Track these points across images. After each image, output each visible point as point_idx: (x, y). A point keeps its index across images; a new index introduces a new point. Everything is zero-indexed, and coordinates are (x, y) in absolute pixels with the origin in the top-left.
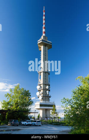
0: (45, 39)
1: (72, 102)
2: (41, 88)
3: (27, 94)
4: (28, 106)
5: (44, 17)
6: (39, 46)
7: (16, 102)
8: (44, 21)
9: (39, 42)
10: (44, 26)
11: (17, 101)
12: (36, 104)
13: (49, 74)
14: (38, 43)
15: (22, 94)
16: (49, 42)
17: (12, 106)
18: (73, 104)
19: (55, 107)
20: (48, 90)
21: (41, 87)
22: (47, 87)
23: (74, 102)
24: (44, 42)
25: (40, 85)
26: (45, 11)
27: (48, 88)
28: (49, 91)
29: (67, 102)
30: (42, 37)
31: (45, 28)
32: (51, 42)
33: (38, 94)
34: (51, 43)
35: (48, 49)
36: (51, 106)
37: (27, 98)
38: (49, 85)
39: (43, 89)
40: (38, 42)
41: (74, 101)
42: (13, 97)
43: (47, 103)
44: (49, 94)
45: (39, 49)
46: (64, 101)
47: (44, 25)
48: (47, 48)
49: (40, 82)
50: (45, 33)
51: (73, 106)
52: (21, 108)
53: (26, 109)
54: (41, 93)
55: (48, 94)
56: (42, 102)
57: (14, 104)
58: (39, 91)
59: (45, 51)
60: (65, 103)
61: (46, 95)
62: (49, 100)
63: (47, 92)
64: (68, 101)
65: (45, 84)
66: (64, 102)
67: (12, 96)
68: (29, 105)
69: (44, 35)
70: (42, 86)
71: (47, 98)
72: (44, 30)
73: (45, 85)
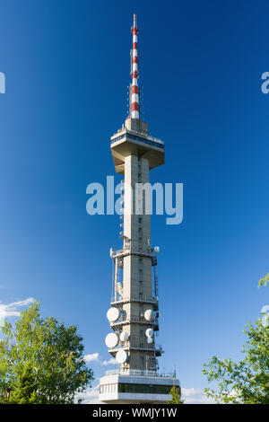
0: (140, 130)
1: (245, 375)
2: (124, 319)
3: (68, 341)
4: (73, 389)
5: (134, 53)
6: (117, 155)
7: (24, 373)
8: (134, 67)
9: (116, 140)
10: (134, 82)
11: (30, 371)
12: (103, 380)
13: (154, 263)
14: (112, 146)
15: (49, 343)
16: (152, 143)
17: (9, 390)
18: (252, 384)
19: (180, 393)
20: (149, 325)
21: (123, 313)
22: (148, 314)
23: (254, 373)
24: (136, 142)
25: (119, 306)
26: (137, 31)
27: (152, 316)
28: (156, 329)
29: (227, 376)
30: (128, 124)
31: (137, 90)
32: (160, 142)
33: (111, 340)
34: (160, 145)
35: (150, 168)
36: (164, 389)
37: (69, 359)
38: (155, 308)
39: (132, 324)
40: (110, 142)
41: (256, 369)
42: (13, 354)
43: (148, 377)
44: (153, 342)
45: (118, 168)
46: (216, 371)
47: (134, 79)
48: (145, 163)
49: (118, 295)
50: (137, 107)
51: (252, 390)
52: (45, 399)
53: (63, 401)
54: (122, 337)
55: (150, 340)
56: (127, 373)
57: (18, 383)
58: (114, 328)
59: (139, 175)
60: (221, 380)
61: (141, 345)
62: (153, 365)
63: (148, 332)
64: (230, 370)
65: (139, 302)
66: (216, 376)
67: (10, 348)
68: (77, 386)
69: (134, 114)
70: (127, 308)
71: (147, 357)
72: (134, 98)
73: (137, 307)
